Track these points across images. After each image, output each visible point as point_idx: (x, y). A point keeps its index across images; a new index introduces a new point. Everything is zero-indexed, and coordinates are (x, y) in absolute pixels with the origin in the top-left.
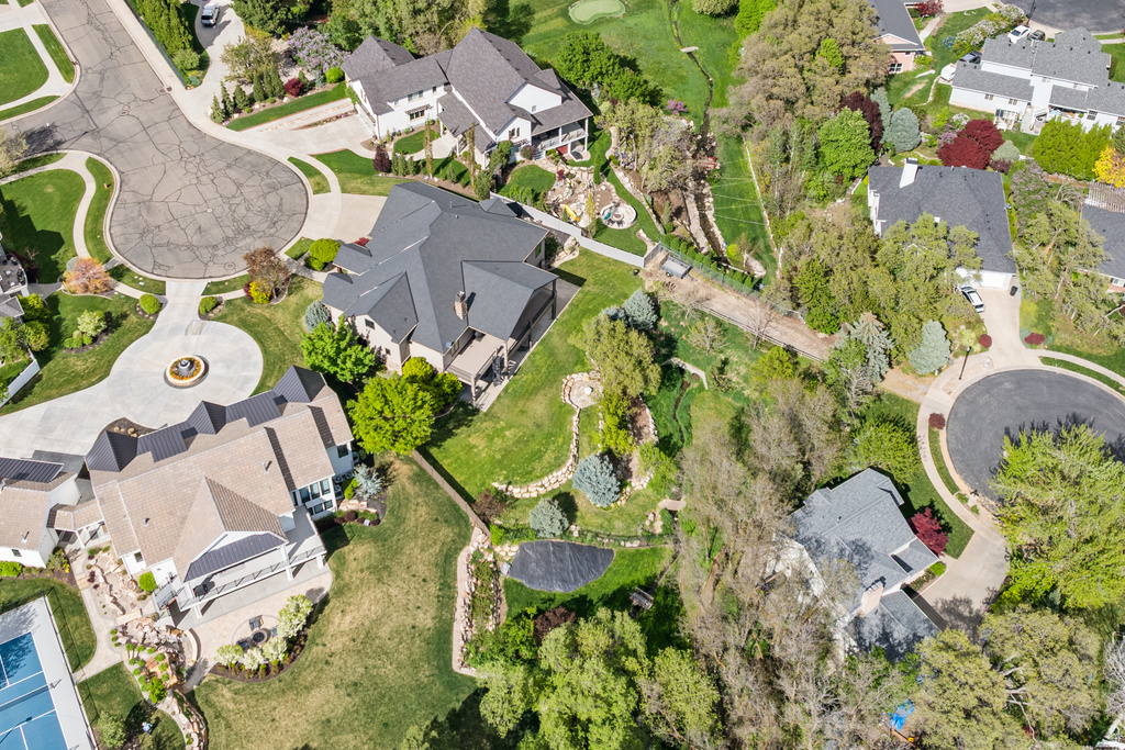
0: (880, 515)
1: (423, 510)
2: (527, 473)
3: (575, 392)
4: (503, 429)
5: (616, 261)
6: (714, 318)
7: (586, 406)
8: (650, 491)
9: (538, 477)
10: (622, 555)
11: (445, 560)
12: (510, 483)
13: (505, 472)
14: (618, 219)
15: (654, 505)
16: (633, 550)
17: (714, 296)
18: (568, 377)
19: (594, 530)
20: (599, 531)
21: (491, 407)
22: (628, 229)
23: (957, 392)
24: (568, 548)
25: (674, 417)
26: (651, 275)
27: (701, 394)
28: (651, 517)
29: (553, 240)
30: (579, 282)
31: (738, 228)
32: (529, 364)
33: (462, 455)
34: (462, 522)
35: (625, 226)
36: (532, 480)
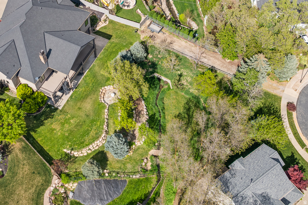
0: (274, 177)
1: (27, 168)
2: (81, 143)
3: (106, 96)
4: (69, 119)
5: (126, 25)
6: (175, 53)
7: (112, 103)
8: (145, 146)
9: (87, 145)
10: (131, 182)
11: (38, 196)
12: (72, 149)
13: (70, 143)
14: (127, 4)
15: (147, 153)
16: (136, 180)
17: (174, 42)
18: (103, 88)
19: (116, 170)
20: (119, 171)
21: (64, 107)
22: (132, 9)
23: (300, 89)
24: (103, 182)
25: (156, 105)
26: (144, 32)
27: (169, 92)
28: (145, 160)
29: (95, 17)
30: (109, 37)
31: (184, 6)
32: (83, 82)
33: (48, 135)
34: (47, 173)
35: (131, 7)
36: (84, 147)
